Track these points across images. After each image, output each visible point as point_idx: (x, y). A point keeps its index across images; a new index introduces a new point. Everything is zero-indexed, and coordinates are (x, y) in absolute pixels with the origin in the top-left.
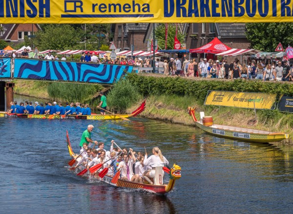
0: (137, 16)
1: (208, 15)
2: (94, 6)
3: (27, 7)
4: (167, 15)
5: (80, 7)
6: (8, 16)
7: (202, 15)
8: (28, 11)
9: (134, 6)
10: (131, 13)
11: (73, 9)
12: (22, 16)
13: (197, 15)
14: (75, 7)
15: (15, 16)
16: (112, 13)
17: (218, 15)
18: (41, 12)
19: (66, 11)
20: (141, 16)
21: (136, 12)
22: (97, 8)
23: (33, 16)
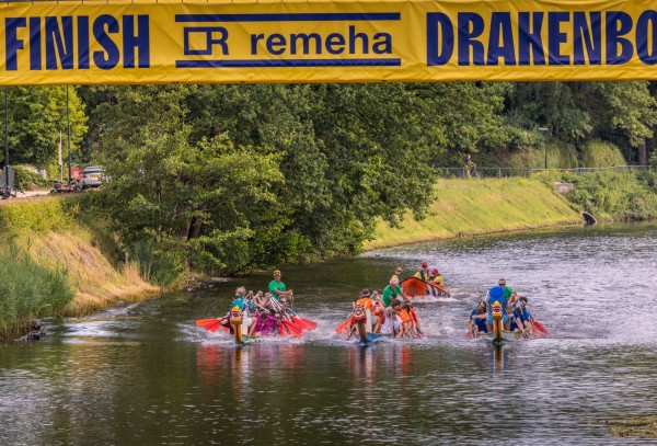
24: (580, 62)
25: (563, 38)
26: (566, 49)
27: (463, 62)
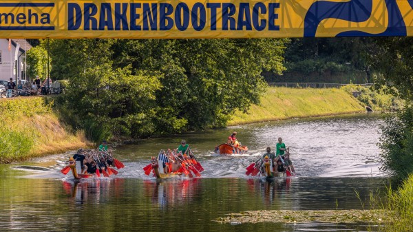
24: (146, 29)
25: (138, 17)
26: (139, 22)
27: (86, 28)
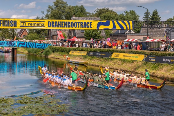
0: (41, 27)
1: (60, 27)
2: (29, 24)
3: (10, 24)
4: (49, 27)
5: (25, 24)
6: (5, 26)
7: (59, 27)
8: (11, 25)
9: (40, 24)
10: (39, 26)
11: (23, 25)
12: (9, 26)
13: (57, 27)
14: (24, 24)
15: (7, 26)
16: (34, 26)
17: (63, 27)
18: (14, 25)
19: (21, 25)
20: (42, 27)
21: (41, 26)
22: (30, 24)
23: (12, 26)
